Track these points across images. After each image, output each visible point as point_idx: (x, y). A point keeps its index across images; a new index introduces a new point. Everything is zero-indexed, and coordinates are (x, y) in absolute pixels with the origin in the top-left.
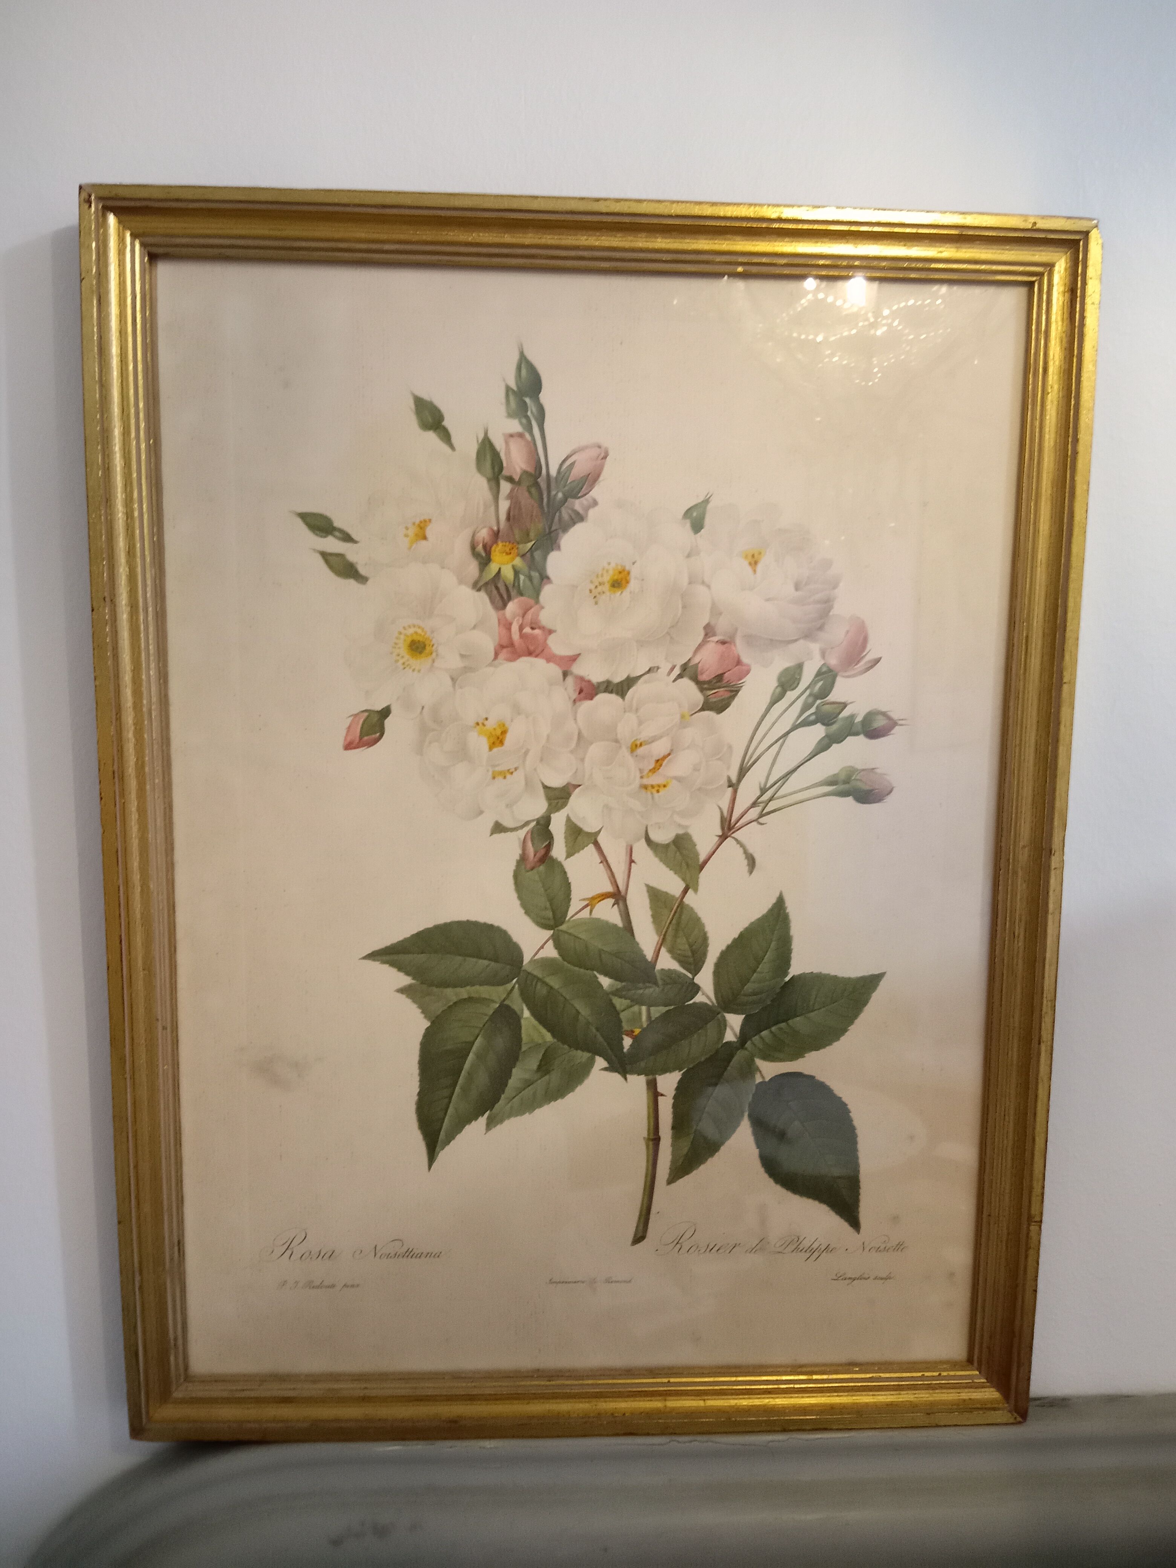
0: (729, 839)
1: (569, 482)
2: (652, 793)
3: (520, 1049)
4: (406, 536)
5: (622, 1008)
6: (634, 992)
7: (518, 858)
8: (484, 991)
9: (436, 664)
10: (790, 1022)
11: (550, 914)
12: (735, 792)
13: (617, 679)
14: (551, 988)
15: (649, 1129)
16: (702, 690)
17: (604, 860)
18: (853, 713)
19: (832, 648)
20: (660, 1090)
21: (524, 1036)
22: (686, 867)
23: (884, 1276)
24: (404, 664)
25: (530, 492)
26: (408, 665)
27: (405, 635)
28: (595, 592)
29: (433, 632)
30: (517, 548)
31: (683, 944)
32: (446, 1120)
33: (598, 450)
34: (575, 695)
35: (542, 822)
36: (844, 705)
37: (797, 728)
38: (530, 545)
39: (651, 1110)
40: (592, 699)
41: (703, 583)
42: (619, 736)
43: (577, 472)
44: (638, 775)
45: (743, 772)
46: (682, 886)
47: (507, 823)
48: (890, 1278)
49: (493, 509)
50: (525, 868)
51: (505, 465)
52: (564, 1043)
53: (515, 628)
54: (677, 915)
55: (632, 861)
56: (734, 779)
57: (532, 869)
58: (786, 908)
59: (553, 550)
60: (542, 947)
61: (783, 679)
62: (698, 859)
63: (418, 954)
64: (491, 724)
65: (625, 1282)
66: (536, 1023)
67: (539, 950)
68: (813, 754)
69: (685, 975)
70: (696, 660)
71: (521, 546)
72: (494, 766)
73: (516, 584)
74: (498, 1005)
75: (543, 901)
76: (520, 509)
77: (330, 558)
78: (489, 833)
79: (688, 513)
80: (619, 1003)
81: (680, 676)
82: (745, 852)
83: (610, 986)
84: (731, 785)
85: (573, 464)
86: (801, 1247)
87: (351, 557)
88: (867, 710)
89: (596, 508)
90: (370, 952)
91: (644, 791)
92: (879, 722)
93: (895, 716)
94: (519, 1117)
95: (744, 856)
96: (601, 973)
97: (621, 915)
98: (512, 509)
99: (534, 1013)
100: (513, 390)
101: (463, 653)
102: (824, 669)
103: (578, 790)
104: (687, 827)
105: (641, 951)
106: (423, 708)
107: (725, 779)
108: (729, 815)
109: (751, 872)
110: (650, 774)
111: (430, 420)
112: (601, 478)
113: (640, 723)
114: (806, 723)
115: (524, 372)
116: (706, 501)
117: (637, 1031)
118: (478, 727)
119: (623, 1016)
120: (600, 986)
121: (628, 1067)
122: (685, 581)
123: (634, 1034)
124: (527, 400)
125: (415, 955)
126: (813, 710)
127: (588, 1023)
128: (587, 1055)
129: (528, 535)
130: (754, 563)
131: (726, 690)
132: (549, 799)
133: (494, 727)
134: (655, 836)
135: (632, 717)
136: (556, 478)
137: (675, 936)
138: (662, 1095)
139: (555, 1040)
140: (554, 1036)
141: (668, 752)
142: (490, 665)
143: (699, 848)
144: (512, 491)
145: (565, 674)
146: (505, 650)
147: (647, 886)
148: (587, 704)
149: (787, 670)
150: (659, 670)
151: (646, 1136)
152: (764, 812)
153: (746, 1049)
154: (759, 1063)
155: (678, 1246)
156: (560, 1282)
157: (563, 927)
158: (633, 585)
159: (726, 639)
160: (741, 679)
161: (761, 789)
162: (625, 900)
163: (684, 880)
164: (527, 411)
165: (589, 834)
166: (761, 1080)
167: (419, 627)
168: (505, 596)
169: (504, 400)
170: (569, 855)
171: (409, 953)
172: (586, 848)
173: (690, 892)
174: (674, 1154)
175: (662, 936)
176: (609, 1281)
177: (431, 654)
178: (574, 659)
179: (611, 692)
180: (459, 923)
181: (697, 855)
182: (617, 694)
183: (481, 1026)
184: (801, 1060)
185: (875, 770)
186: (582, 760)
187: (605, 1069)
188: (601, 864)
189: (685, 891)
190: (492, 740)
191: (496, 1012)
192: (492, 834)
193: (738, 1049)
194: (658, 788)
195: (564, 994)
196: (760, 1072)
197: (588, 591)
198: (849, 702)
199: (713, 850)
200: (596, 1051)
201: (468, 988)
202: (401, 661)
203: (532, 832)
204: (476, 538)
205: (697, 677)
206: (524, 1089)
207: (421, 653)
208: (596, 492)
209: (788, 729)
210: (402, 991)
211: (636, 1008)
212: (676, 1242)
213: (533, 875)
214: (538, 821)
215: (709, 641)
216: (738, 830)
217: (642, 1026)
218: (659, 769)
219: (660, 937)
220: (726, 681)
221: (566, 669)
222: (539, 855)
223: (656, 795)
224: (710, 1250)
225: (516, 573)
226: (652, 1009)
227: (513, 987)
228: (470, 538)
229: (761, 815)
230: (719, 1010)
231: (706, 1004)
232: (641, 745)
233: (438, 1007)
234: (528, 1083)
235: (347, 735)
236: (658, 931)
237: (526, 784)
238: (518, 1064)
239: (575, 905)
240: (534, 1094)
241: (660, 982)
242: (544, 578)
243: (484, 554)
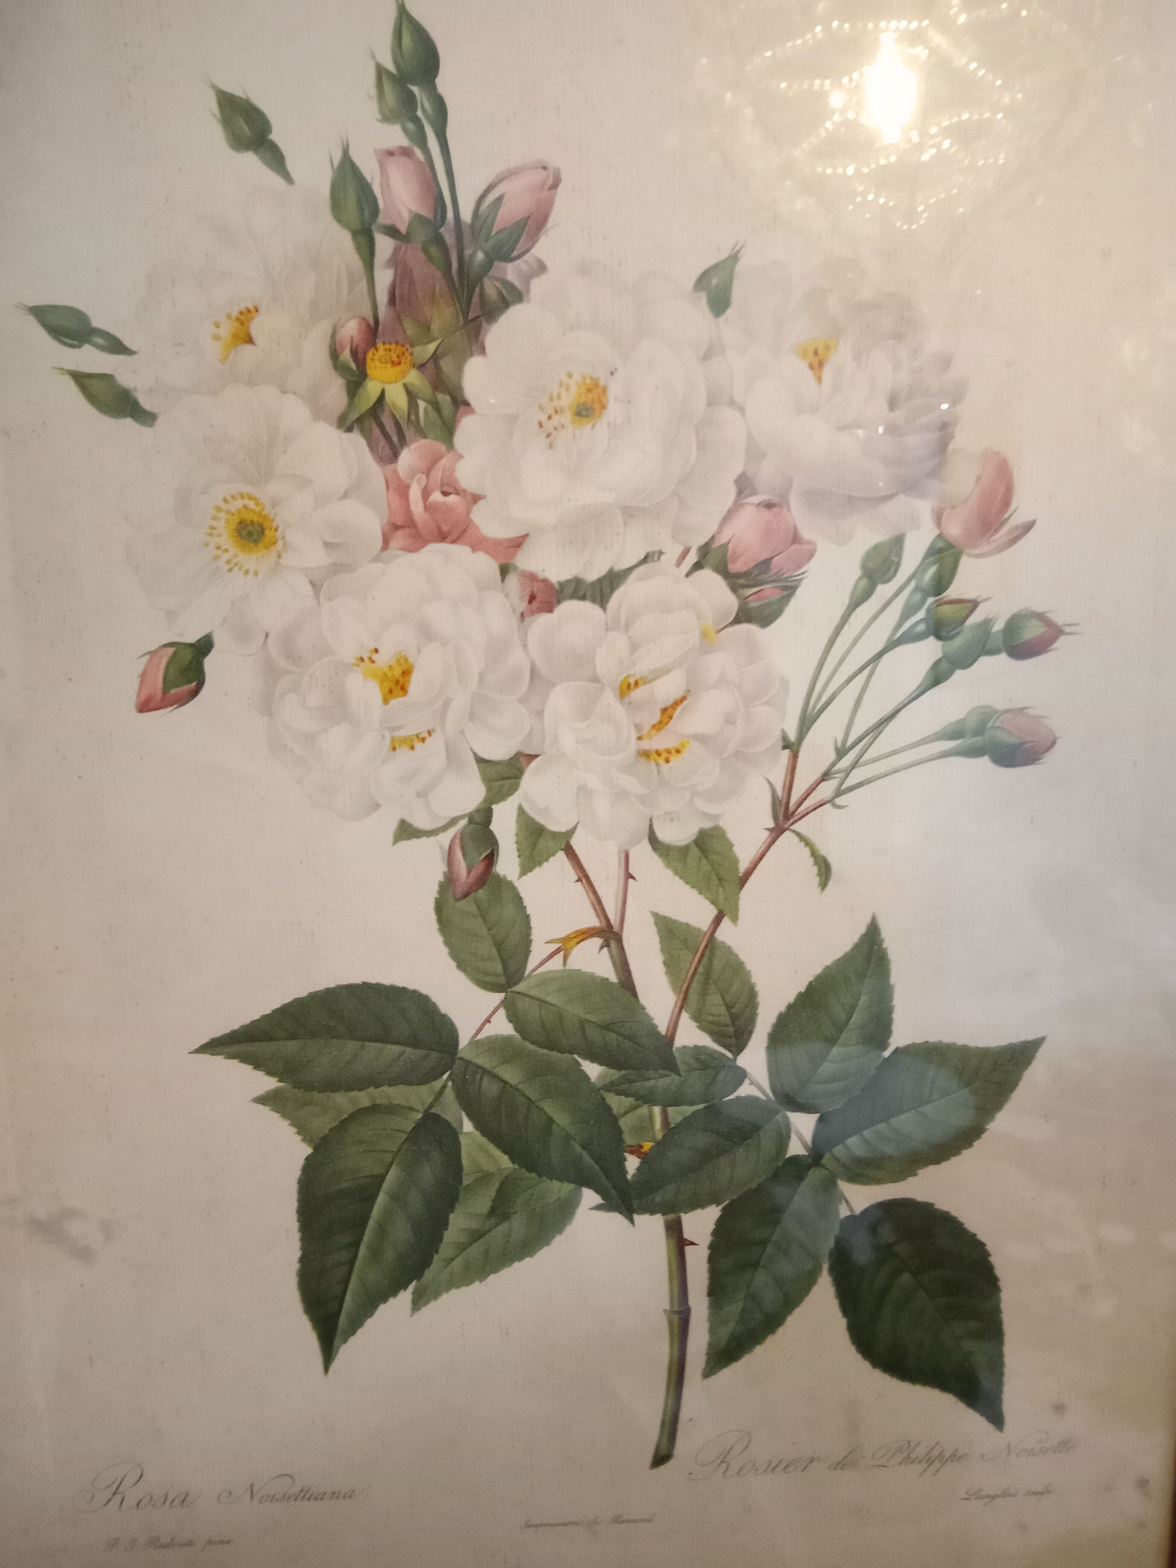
0: (787, 833)
1: (493, 234)
2: (657, 764)
3: (461, 1184)
4: (217, 338)
5: (622, 1110)
6: (640, 1083)
7: (442, 879)
8: (397, 1094)
9: (282, 561)
10: (893, 1121)
11: (498, 967)
12: (795, 757)
13: (592, 575)
14: (505, 1082)
15: (672, 1297)
16: (734, 589)
17: (584, 877)
18: (991, 616)
19: (953, 508)
20: (687, 1235)
21: (465, 1162)
22: (717, 882)
23: (1040, 1489)
24: (229, 562)
25: (426, 251)
26: (236, 565)
27: (228, 512)
28: (549, 426)
29: (274, 506)
30: (411, 354)
31: (715, 1005)
32: (348, 1298)
33: (544, 173)
34: (523, 606)
35: (478, 819)
36: (974, 604)
37: (895, 647)
38: (432, 347)
39: (674, 1268)
40: (551, 611)
41: (732, 403)
42: (599, 672)
43: (507, 215)
44: (634, 735)
45: (806, 722)
46: (712, 912)
47: (421, 822)
48: (1048, 1492)
49: (364, 284)
50: (454, 895)
51: (381, 205)
52: (530, 1170)
53: (415, 493)
54: (705, 960)
55: (629, 876)
56: (792, 736)
57: (466, 895)
58: (883, 941)
59: (472, 355)
60: (488, 1020)
61: (871, 565)
62: (737, 869)
63: (286, 1039)
64: (384, 658)
65: (643, 1520)
66: (484, 1140)
67: (483, 1025)
68: (922, 688)
69: (721, 1054)
70: (723, 539)
71: (417, 350)
72: (393, 729)
73: (413, 417)
74: (420, 1116)
75: (487, 948)
76: (412, 283)
77: (87, 382)
78: (390, 840)
79: (702, 281)
80: (617, 1103)
81: (698, 566)
82: (814, 853)
83: (600, 1076)
84: (787, 745)
85: (500, 199)
86: (913, 1456)
87: (125, 380)
88: (1015, 610)
89: (544, 277)
90: (204, 1041)
91: (643, 761)
92: (1032, 631)
93: (1059, 619)
94: (464, 1289)
95: (812, 860)
96: (586, 1057)
97: (614, 963)
98: (398, 286)
99: (479, 1125)
100: (388, 73)
101: (330, 540)
102: (940, 544)
103: (534, 763)
104: (717, 817)
105: (649, 1019)
106: (267, 635)
107: (777, 735)
108: (786, 795)
109: (824, 885)
110: (654, 731)
111: (248, 133)
112: (550, 224)
113: (634, 647)
114: (911, 637)
115: (407, 40)
116: (734, 258)
117: (647, 1146)
118: (362, 664)
119: (622, 1123)
120: (586, 1077)
121: (635, 1203)
122: (700, 400)
123: (643, 1150)
124: (415, 89)
125: (281, 1043)
126: (921, 614)
127: (568, 1138)
128: (568, 1187)
129: (428, 329)
130: (817, 364)
131: (774, 587)
132: (487, 780)
133: (391, 663)
134: (665, 835)
135: (620, 640)
136: (472, 226)
137: (704, 994)
138: (692, 1244)
139: (516, 1166)
140: (513, 1160)
141: (681, 694)
142: (376, 559)
143: (737, 850)
144: (396, 251)
145: (504, 571)
146: (400, 533)
147: (656, 915)
148: (543, 620)
149: (877, 548)
150: (662, 557)
151: (668, 1308)
152: (844, 787)
153: (823, 1167)
154: (844, 1186)
155: (724, 1466)
156: (541, 1525)
157: (521, 987)
158: (614, 411)
159: (775, 499)
160: (800, 567)
161: (837, 750)
162: (619, 939)
163: (714, 903)
164: (415, 110)
165: (555, 835)
166: (848, 1213)
167: (250, 498)
168: (395, 438)
169: (373, 92)
170: (525, 870)
171: (272, 1039)
172: (552, 859)
173: (726, 922)
174: (712, 1330)
175: (681, 996)
176: (618, 1520)
177: (275, 543)
178: (517, 543)
179: (583, 598)
180: (350, 989)
181: (735, 861)
182: (593, 601)
183: (395, 1150)
184: (911, 1180)
185: (1027, 711)
186: (540, 714)
187: (599, 1207)
188: (579, 884)
189: (717, 921)
190: (387, 686)
191: (420, 1126)
192: (395, 842)
193: (809, 1167)
194: (666, 755)
195: (527, 1093)
196: (847, 1202)
197: (536, 425)
198: (983, 597)
199: (760, 852)
200: (584, 1180)
201: (371, 1090)
202: (225, 557)
203: (462, 835)
204: (338, 337)
205: (725, 566)
206: (471, 1244)
207: (256, 542)
208: (542, 249)
209: (879, 648)
210: (263, 1100)
211: (644, 1110)
212: (719, 1461)
213: (468, 905)
214: (471, 818)
215: (746, 504)
216: (800, 819)
217: (654, 1137)
218: (668, 723)
219: (679, 995)
220: (774, 571)
221: (504, 561)
222: (475, 873)
223: (665, 767)
224: (774, 1469)
225: (412, 396)
226: (670, 1110)
227: (444, 1087)
228: (328, 341)
229: (839, 793)
230: (779, 1107)
231: (757, 1099)
232: (636, 684)
233: (323, 1124)
234: (476, 1236)
235: (140, 689)
236: (675, 987)
237: (448, 756)
238: (458, 1206)
239: (538, 951)
240: (486, 1252)
241: (682, 1067)
242: (460, 403)
243: (354, 366)
